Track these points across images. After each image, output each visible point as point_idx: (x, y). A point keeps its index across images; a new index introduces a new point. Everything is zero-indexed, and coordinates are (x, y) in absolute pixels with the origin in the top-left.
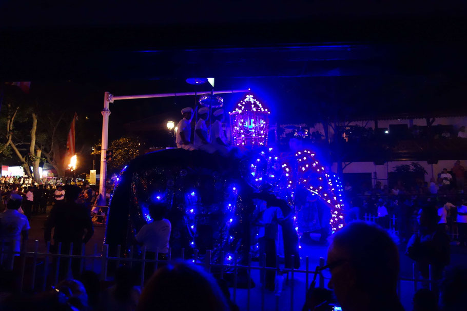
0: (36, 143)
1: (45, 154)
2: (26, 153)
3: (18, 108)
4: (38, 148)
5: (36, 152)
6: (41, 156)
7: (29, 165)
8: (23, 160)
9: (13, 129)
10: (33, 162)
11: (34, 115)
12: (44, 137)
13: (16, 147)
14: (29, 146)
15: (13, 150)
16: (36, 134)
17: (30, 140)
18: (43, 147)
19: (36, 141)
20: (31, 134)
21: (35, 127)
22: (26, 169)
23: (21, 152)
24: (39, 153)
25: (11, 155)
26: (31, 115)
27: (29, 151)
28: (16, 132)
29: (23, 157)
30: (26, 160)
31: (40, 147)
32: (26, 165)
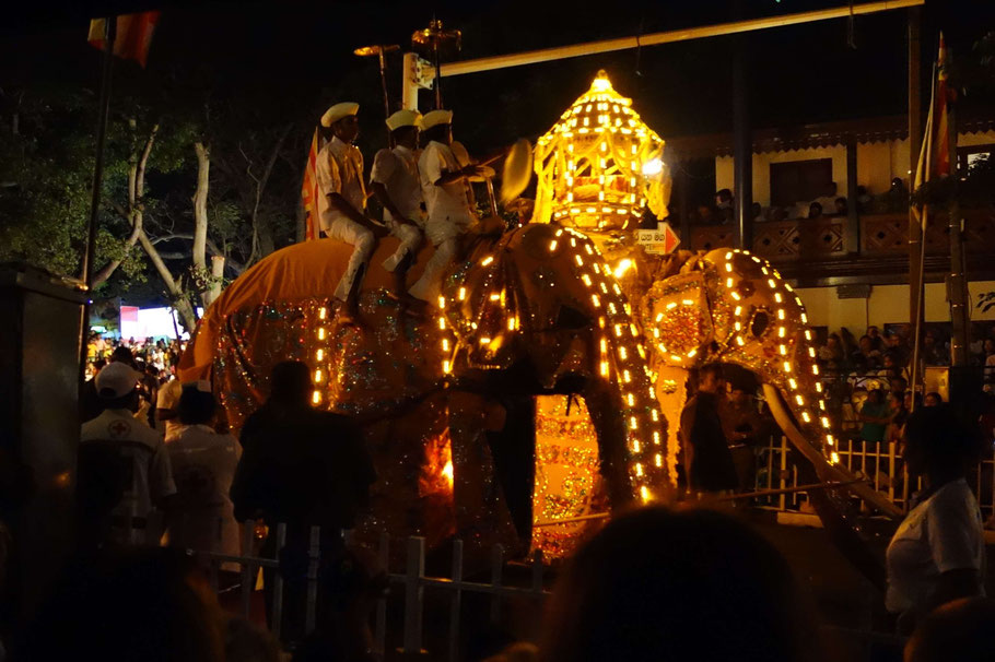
0: (208, 236)
1: (235, 267)
2: (182, 268)
3: (156, 128)
4: (214, 249)
5: (209, 263)
6: (225, 275)
7: (192, 302)
8: (176, 287)
9: (146, 195)
10: (203, 295)
11: (199, 147)
12: (231, 213)
13: (158, 248)
14: (192, 243)
15: (147, 259)
16: (209, 207)
17: (191, 226)
18: (227, 248)
19: (209, 227)
20: (192, 207)
21: (204, 187)
22: (186, 316)
23: (169, 264)
24: (219, 264)
25: (144, 272)
26: (191, 148)
27: (190, 261)
28: (153, 203)
29: (176, 279)
30: (183, 288)
31: (220, 246)
32: (184, 304)
